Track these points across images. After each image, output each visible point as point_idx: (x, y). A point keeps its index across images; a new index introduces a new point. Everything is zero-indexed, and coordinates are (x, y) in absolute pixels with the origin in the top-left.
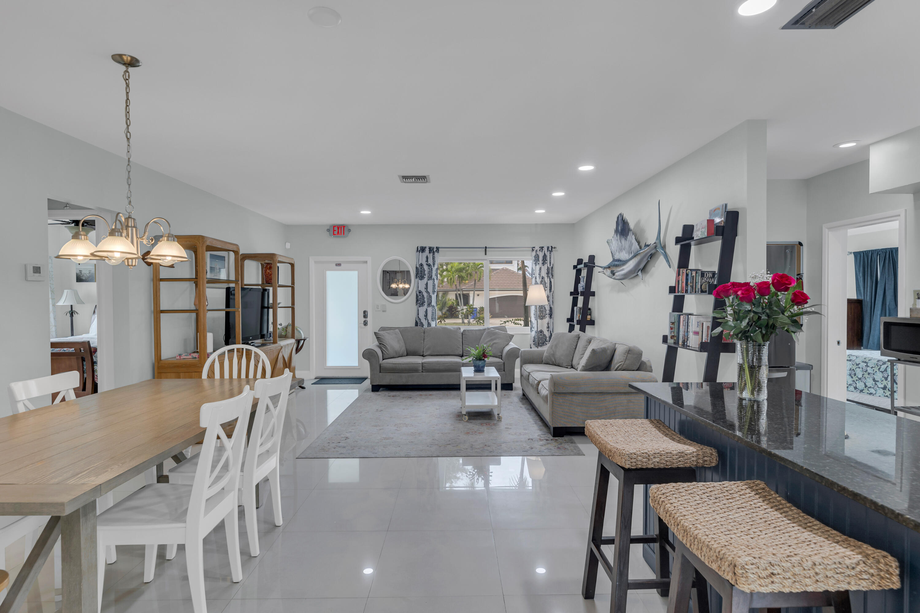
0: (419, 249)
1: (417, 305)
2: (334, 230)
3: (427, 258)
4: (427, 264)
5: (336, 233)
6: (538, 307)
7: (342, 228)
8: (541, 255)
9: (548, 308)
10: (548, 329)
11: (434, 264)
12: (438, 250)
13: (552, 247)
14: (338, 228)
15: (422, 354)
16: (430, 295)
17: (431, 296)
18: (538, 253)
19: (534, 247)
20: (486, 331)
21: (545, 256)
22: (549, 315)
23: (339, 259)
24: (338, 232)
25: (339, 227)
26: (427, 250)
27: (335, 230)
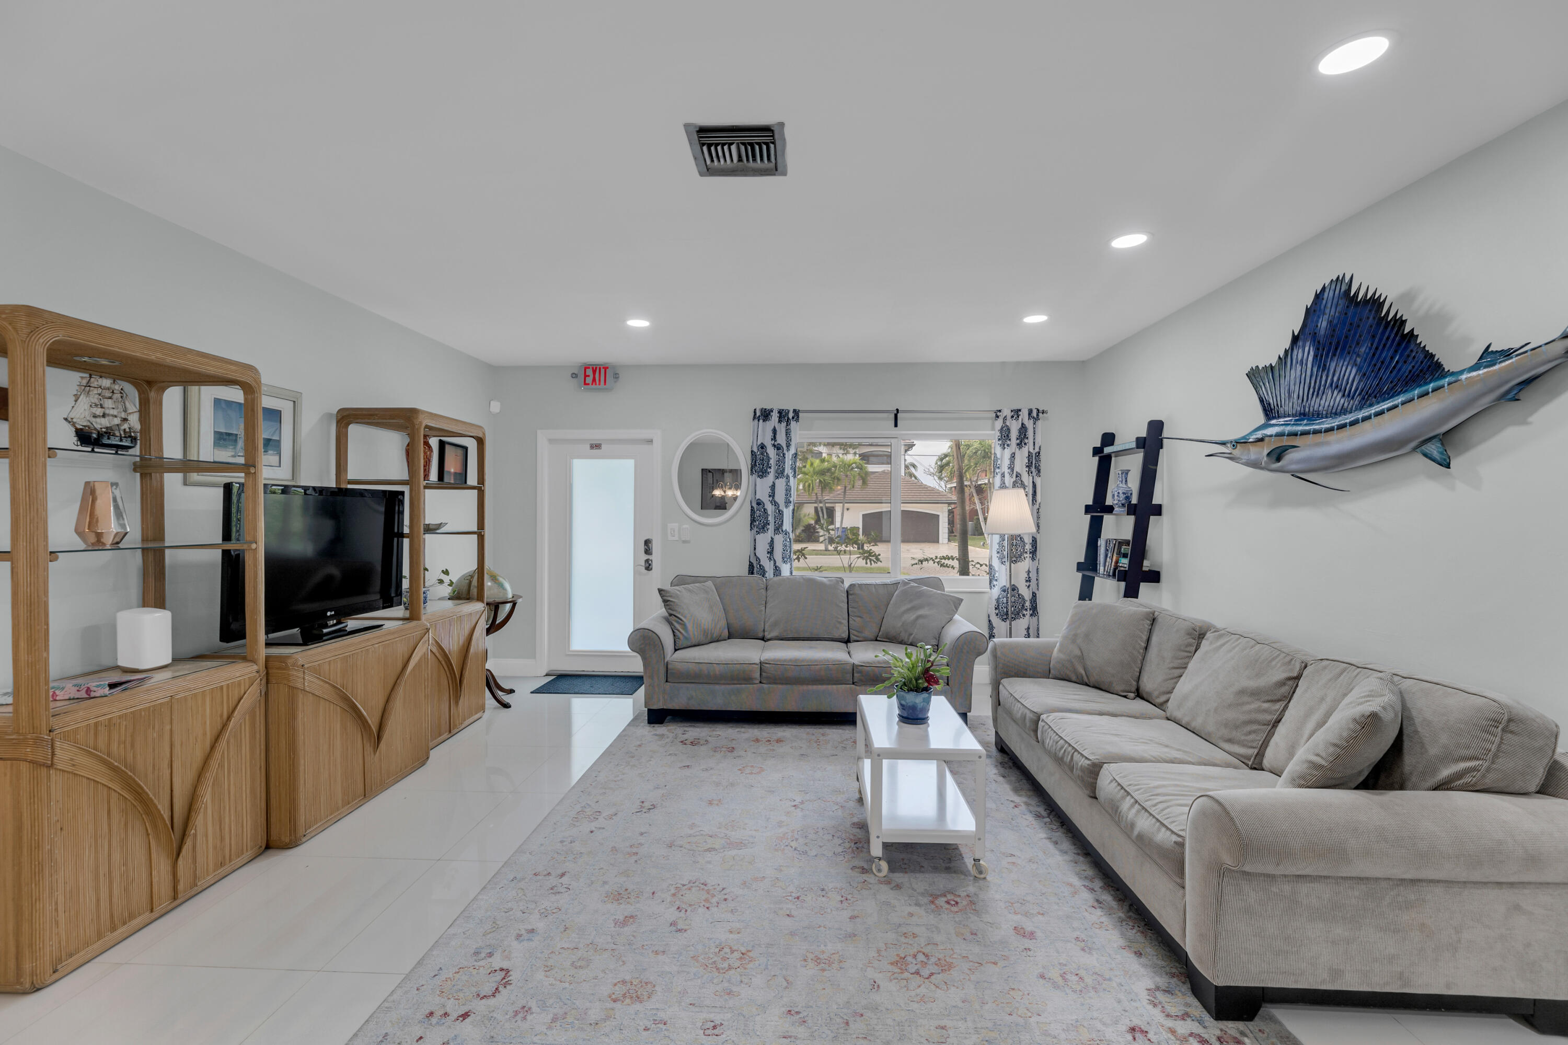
0: (758, 414)
1: (751, 529)
2: (586, 376)
3: (774, 431)
4: (774, 445)
5: (589, 380)
6: (1006, 536)
7: (603, 371)
8: (1015, 427)
9: (1028, 540)
10: (1028, 584)
11: (788, 446)
12: (798, 417)
13: (1038, 410)
14: (594, 372)
15: (761, 635)
16: (780, 508)
17: (783, 512)
18: (1008, 423)
19: (1000, 411)
20: (901, 588)
21: (1023, 430)
22: (1030, 553)
23: (596, 435)
24: (594, 380)
25: (596, 368)
26: (775, 416)
27: (589, 376)
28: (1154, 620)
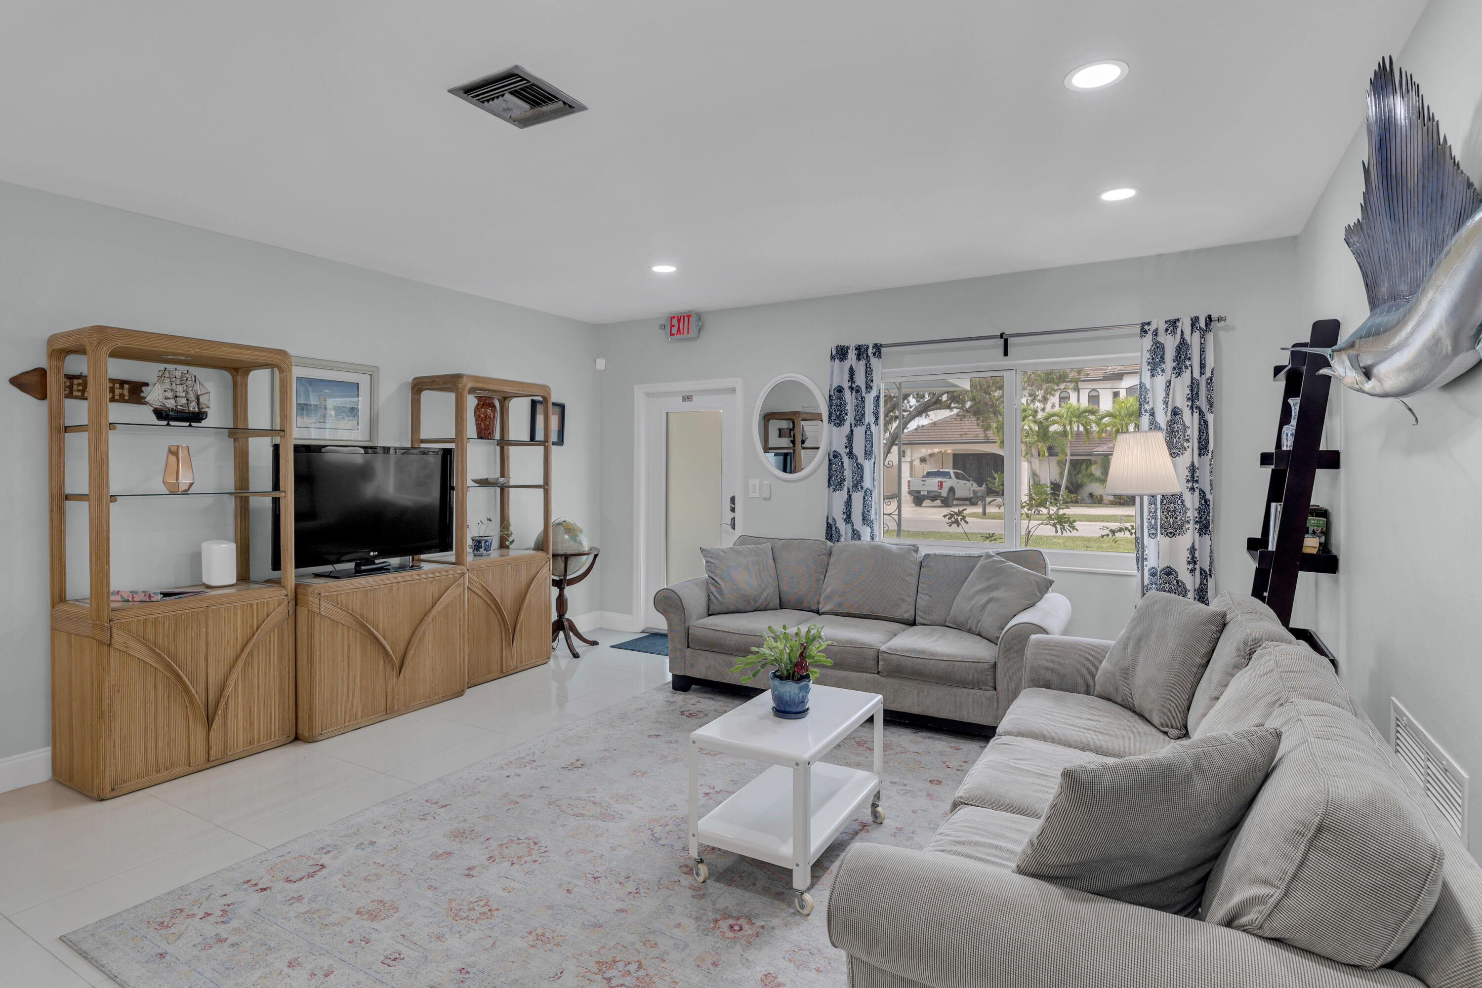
0: (834, 353)
1: (829, 487)
2: (672, 326)
3: (852, 372)
4: (851, 388)
5: (675, 330)
6: (1159, 498)
7: (686, 319)
8: (1170, 344)
9: (1191, 502)
10: (1191, 566)
11: (869, 387)
12: (880, 353)
13: (1210, 317)
14: (679, 321)
15: (814, 608)
16: (859, 461)
17: (862, 466)
18: (1160, 339)
19: (1149, 324)
20: (982, 562)
21: (1182, 350)
22: (1196, 522)
23: (688, 386)
24: (679, 330)
25: (681, 317)
26: (852, 354)
27: (674, 326)
28: (1225, 625)
